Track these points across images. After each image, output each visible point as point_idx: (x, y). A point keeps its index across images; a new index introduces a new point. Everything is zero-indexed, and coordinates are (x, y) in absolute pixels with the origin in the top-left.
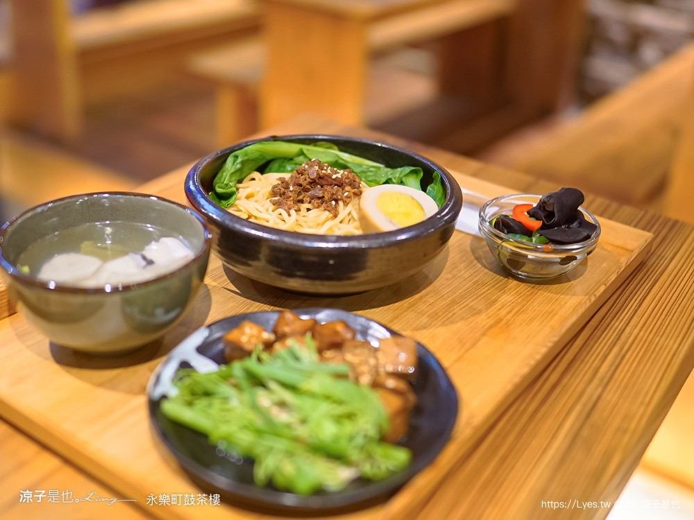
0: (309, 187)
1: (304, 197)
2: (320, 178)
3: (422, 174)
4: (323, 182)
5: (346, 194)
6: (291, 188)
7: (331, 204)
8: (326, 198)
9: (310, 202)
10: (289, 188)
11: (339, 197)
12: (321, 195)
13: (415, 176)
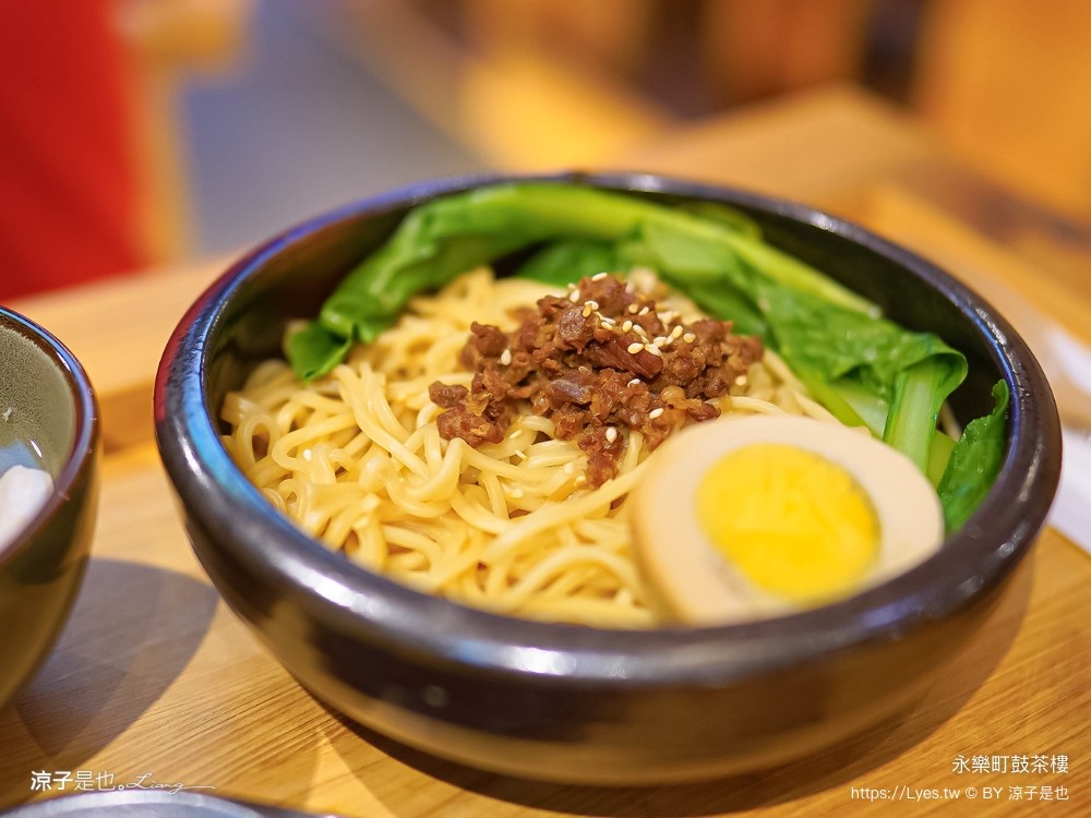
0: (553, 364)
1: (536, 393)
2: (592, 342)
3: (962, 376)
4: (605, 358)
5: (656, 413)
6: (506, 358)
7: (603, 438)
8: (594, 412)
9: (548, 414)
10: (499, 355)
11: (634, 420)
12: (582, 401)
13: (941, 375)
